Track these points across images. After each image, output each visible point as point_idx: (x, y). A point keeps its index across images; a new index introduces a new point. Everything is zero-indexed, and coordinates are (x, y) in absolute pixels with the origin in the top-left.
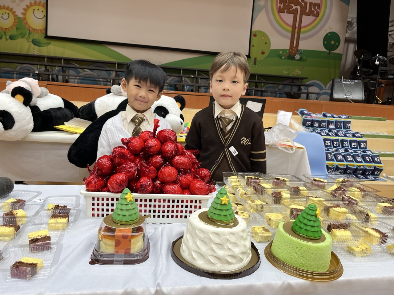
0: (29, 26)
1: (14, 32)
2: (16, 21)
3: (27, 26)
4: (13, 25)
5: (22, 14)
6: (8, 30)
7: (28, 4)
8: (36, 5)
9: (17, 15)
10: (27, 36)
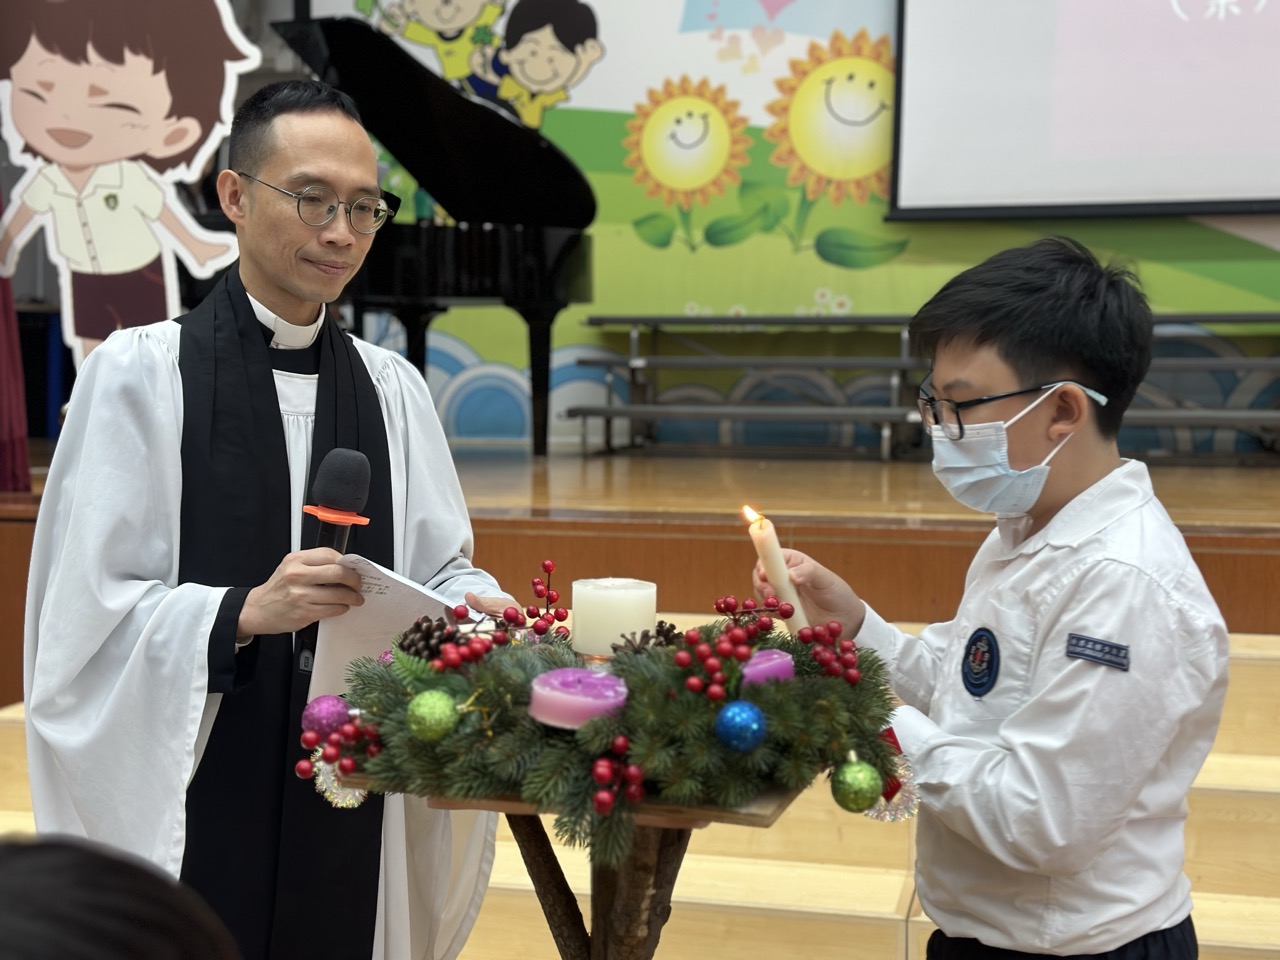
0: (804, 168)
1: (728, 206)
2: (740, 148)
3: (794, 169)
4: (726, 171)
5: (773, 109)
6: (698, 198)
7: (802, 54)
8: (838, 52)
9: (743, 120)
10: (790, 221)
